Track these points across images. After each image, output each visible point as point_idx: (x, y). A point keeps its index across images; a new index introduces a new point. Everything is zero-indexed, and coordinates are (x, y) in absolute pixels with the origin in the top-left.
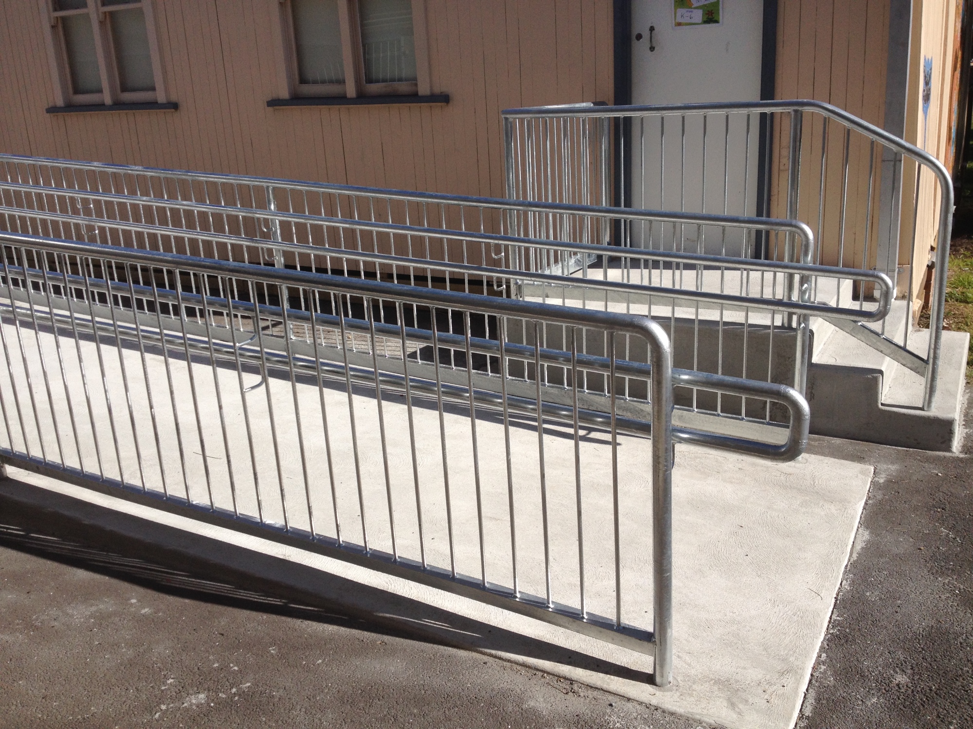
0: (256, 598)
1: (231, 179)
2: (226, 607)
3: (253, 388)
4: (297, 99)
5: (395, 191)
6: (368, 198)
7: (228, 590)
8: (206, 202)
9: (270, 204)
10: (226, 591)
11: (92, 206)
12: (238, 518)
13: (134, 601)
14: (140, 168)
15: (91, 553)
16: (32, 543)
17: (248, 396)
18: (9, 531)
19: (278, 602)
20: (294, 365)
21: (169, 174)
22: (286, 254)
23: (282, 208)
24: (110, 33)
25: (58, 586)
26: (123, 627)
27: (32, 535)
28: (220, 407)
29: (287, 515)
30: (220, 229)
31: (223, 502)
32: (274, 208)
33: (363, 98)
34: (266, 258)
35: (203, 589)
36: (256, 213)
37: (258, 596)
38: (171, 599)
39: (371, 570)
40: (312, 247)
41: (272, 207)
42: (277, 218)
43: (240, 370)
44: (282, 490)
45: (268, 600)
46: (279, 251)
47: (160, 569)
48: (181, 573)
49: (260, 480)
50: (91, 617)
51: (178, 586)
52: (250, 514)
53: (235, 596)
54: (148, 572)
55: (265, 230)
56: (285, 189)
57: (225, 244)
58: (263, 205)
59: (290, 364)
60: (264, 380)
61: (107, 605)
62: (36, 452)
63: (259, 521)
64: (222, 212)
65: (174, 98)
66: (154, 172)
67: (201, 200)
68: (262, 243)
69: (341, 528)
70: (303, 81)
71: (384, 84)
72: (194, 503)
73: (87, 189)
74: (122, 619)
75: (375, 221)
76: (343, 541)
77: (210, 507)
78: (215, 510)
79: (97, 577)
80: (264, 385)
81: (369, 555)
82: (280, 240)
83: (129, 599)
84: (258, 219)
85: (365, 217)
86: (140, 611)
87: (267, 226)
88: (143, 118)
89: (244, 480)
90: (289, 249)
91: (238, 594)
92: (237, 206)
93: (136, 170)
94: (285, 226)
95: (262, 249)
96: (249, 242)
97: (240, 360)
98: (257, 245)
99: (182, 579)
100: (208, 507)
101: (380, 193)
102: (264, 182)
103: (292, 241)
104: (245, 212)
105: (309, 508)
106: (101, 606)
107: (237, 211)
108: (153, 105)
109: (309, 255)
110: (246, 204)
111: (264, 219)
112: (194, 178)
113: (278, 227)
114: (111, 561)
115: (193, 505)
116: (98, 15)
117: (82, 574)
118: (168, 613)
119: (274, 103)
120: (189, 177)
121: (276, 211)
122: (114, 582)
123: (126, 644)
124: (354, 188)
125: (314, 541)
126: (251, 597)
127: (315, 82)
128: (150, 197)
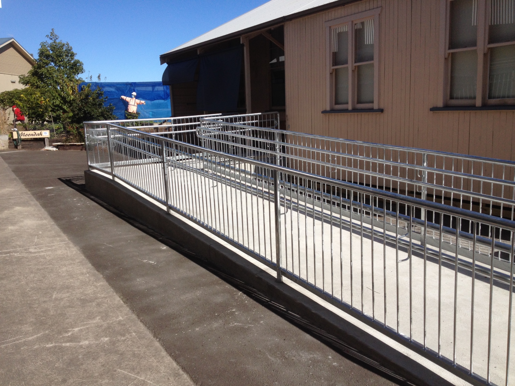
0: (390, 373)
1: (406, 149)
2: (374, 374)
3: (403, 260)
4: (447, 107)
5: (498, 160)
6: (480, 163)
7: (376, 365)
8: (390, 160)
9: (424, 162)
10: (375, 365)
11: (336, 159)
12: (386, 327)
13: (330, 357)
14: (361, 142)
15: (313, 327)
16: (289, 316)
17: (399, 264)
18: (280, 308)
19: (401, 378)
20: (427, 252)
21: (374, 146)
22: (428, 189)
23: (430, 165)
24: (356, 76)
25: (297, 340)
26: (324, 369)
27: (289, 312)
28: (385, 268)
29: (412, 333)
30: (395, 174)
31: (379, 318)
32: (426, 165)
33: (485, 107)
34: (418, 191)
35: (364, 360)
36: (416, 167)
37: (391, 372)
38: (348, 361)
39: (456, 376)
40: (444, 187)
41: (425, 164)
42: (427, 170)
43: (398, 249)
44: (411, 319)
45: (396, 376)
46: (425, 188)
47: (344, 344)
48: (354, 349)
49: (400, 310)
50: (310, 359)
51: (352, 355)
52: (392, 327)
53: (379, 369)
54: (339, 344)
55: (419, 176)
56: (433, 155)
57: (397, 182)
58: (420, 163)
59: (425, 252)
60: (409, 257)
61: (318, 356)
62: (296, 273)
63: (397, 332)
64: (398, 166)
65: (382, 107)
66: (368, 144)
67: (388, 159)
68: (416, 183)
69: (441, 347)
70: (452, 98)
71: (499, 99)
72: (365, 314)
73: (335, 151)
74: (324, 365)
75: (483, 175)
76: (441, 355)
77: (372, 318)
78: (375, 321)
79: (315, 340)
80: (409, 260)
81: (455, 367)
82: (426, 182)
83: (328, 356)
84: (417, 170)
85: (477, 173)
86: (332, 363)
87: (421, 174)
88: (366, 117)
89: (392, 308)
90: (430, 187)
91: (381, 368)
92: (406, 163)
93: (359, 143)
94: (431, 175)
95: (416, 186)
96: (410, 182)
97: (398, 245)
98: (413, 183)
99: (354, 352)
100: (371, 318)
101: (489, 161)
102: (423, 151)
103: (433, 183)
104: (410, 166)
105: (425, 332)
106: (315, 356)
107: (406, 166)
108: (371, 110)
109: (441, 191)
110: (411, 162)
111: (420, 170)
112: (387, 148)
113: (426, 175)
114: (322, 334)
115: (364, 315)
116: (352, 67)
117: (308, 337)
118: (345, 368)
119: (434, 109)
120: (384, 147)
121: (427, 167)
122: (323, 345)
123: (324, 378)
124: (473, 157)
125: (425, 350)
126: (387, 372)
127: (457, 98)
128: (364, 156)
